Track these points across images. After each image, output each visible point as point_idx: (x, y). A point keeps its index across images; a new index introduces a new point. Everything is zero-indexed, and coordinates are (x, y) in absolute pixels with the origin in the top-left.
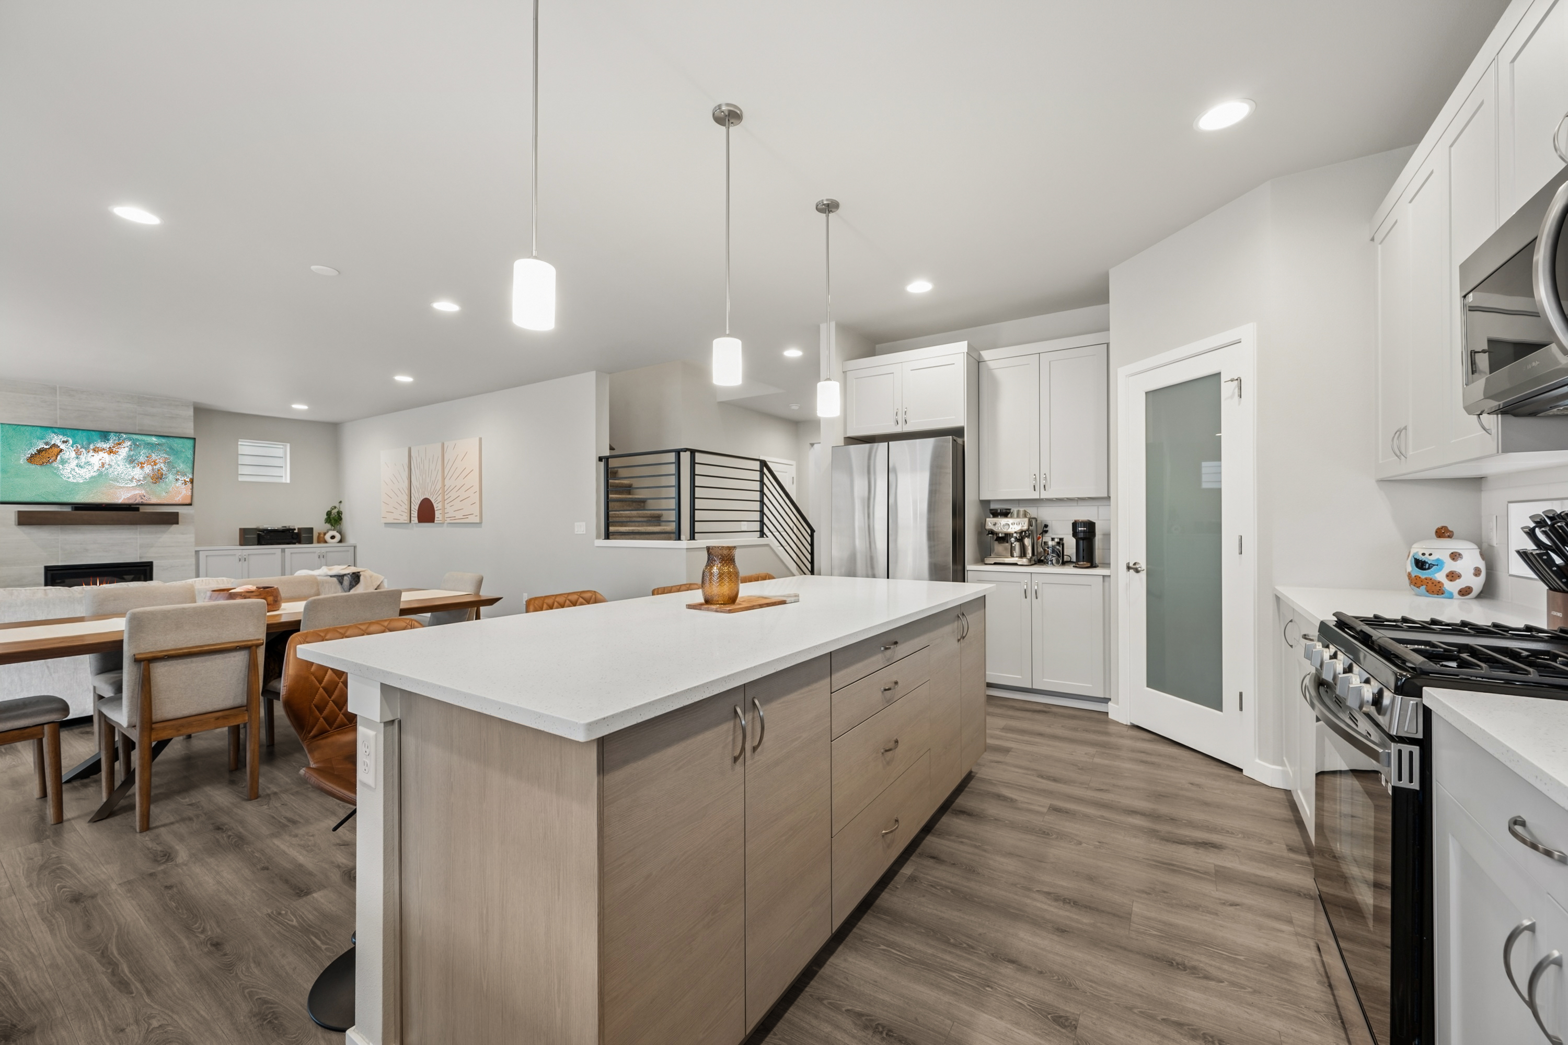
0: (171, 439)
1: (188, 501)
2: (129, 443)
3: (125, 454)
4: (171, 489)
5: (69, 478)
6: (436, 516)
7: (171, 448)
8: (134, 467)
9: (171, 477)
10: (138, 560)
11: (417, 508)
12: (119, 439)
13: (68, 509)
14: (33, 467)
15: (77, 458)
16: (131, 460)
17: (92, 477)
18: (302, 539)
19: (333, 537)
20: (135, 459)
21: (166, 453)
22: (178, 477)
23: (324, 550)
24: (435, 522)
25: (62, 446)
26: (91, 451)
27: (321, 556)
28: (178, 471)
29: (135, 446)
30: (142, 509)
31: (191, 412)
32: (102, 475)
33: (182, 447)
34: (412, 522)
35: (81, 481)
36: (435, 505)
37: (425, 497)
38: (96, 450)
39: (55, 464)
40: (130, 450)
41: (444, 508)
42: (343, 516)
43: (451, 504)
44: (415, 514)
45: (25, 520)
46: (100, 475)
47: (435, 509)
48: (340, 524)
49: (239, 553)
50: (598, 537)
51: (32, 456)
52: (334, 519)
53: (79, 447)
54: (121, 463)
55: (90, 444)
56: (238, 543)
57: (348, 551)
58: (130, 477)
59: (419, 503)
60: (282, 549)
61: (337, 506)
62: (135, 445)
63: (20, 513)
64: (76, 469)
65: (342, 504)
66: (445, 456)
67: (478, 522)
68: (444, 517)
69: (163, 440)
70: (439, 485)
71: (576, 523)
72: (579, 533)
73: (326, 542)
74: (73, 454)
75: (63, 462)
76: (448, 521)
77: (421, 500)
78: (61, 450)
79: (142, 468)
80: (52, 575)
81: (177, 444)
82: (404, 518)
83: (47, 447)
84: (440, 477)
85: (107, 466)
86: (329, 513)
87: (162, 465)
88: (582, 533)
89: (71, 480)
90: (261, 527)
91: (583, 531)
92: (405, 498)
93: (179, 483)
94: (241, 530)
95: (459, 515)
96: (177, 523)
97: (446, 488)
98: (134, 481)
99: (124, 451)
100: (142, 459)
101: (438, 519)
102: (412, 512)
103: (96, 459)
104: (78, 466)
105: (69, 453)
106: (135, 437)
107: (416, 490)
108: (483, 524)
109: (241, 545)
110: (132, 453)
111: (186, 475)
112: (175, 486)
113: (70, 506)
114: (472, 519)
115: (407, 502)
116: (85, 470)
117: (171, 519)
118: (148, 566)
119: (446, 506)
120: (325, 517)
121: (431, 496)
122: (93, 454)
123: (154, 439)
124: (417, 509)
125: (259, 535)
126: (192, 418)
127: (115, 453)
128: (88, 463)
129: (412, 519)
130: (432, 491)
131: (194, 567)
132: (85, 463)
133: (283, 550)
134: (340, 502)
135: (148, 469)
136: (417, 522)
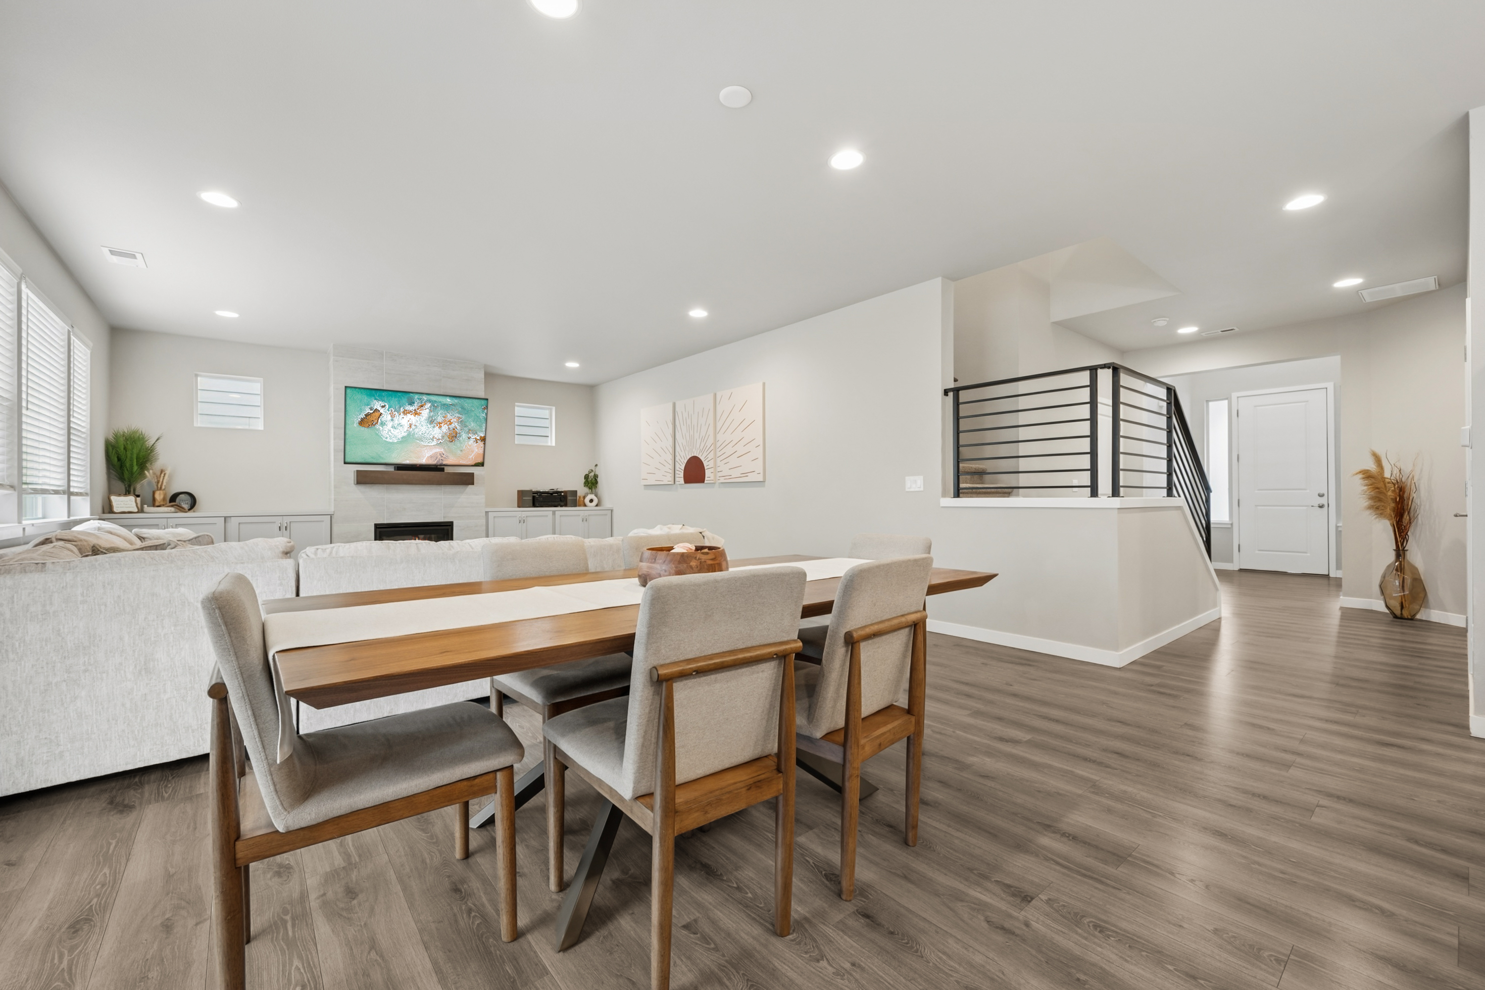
0: (462, 400)
1: (480, 460)
2: (429, 405)
3: (426, 415)
4: (464, 448)
5: (386, 438)
6: (707, 475)
7: (463, 408)
8: (434, 427)
9: (464, 436)
10: (442, 520)
11: (683, 467)
12: (422, 402)
13: (391, 469)
14: (363, 429)
15: (392, 420)
16: (431, 421)
17: (403, 437)
18: (569, 502)
19: (591, 501)
20: (435, 419)
21: (459, 413)
22: (470, 435)
23: (587, 513)
24: (706, 482)
25: (382, 411)
26: (402, 414)
27: (585, 520)
28: (469, 430)
29: (434, 408)
30: (447, 470)
31: (482, 375)
32: (409, 438)
33: (472, 406)
34: (677, 483)
35: (396, 441)
36: (705, 464)
37: (693, 455)
38: (406, 412)
39: (377, 426)
40: (431, 411)
41: (715, 466)
42: (599, 480)
43: (725, 461)
44: (680, 475)
45: (363, 479)
46: (409, 435)
47: (706, 468)
48: (596, 487)
49: (519, 514)
50: (944, 495)
51: (362, 420)
52: (591, 482)
53: (393, 410)
54: (424, 423)
55: (400, 407)
56: (516, 505)
57: (606, 515)
58: (431, 437)
59: (685, 462)
60: (553, 511)
61: (594, 470)
62: (434, 406)
63: (359, 473)
64: (392, 429)
65: (598, 467)
66: (718, 407)
67: (762, 480)
68: (715, 476)
69: (456, 401)
70: (711, 440)
71: (907, 478)
72: (912, 490)
73: (585, 505)
74: (389, 417)
75: (383, 424)
76: (722, 480)
77: (688, 458)
78: (381, 414)
79: (440, 427)
80: (380, 532)
81: (467, 403)
82: (668, 479)
83: (372, 412)
84: (711, 431)
85: (413, 427)
86: (586, 477)
87: (456, 424)
88: (917, 489)
89: (388, 440)
90: (534, 490)
91: (920, 488)
92: (669, 458)
93: (471, 441)
94: (519, 491)
95: (736, 473)
96: (473, 484)
97: (718, 444)
98: (435, 439)
99: (425, 413)
100: (440, 419)
101: (709, 479)
102: (677, 472)
103: (406, 420)
104: (393, 427)
105: (386, 417)
106: (433, 398)
107: (682, 448)
108: (766, 483)
109: (519, 507)
110: (432, 414)
111: (477, 433)
112: (468, 444)
113: (393, 466)
114: (751, 478)
115: (671, 462)
116: (398, 431)
117: (467, 480)
118: (450, 525)
119: (719, 463)
120: (584, 480)
121: (701, 454)
122: (403, 416)
123: (448, 400)
124: (683, 469)
125: (534, 497)
126: (483, 380)
127: (419, 414)
128: (400, 425)
129: (677, 479)
130: (701, 448)
131: (484, 528)
132: (398, 425)
133: (554, 513)
134: (596, 465)
135: (445, 428)
136: (683, 483)
